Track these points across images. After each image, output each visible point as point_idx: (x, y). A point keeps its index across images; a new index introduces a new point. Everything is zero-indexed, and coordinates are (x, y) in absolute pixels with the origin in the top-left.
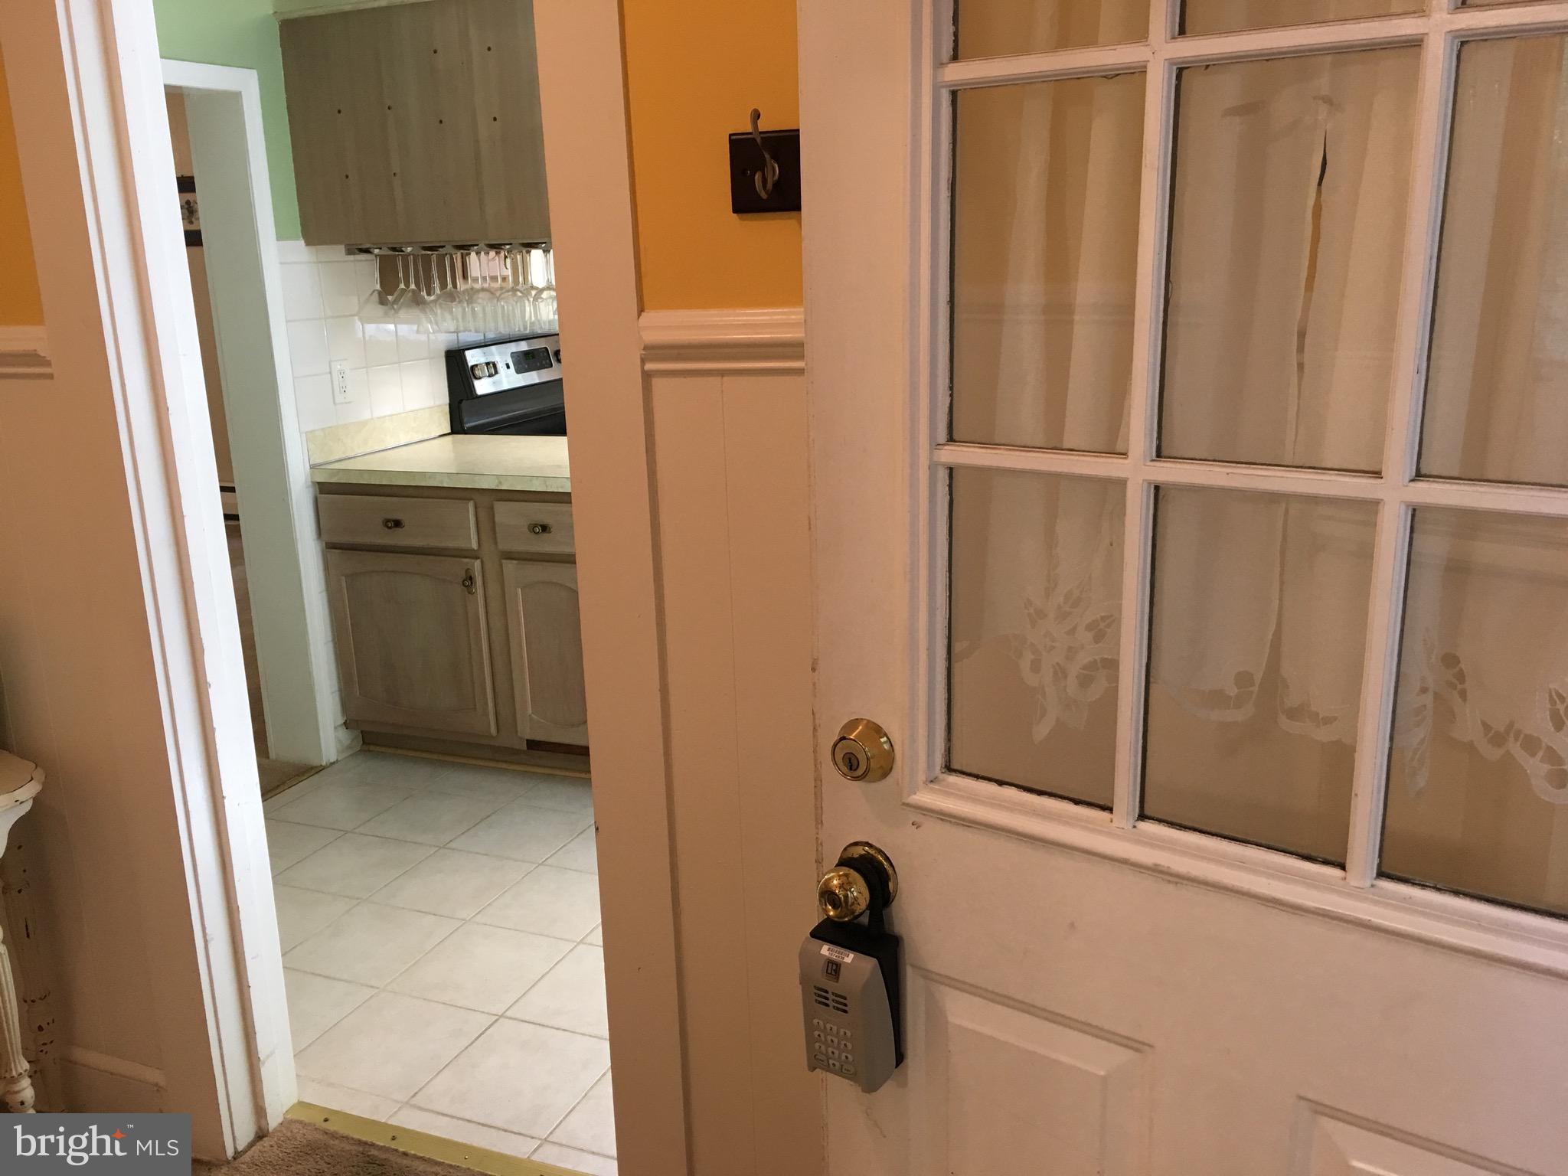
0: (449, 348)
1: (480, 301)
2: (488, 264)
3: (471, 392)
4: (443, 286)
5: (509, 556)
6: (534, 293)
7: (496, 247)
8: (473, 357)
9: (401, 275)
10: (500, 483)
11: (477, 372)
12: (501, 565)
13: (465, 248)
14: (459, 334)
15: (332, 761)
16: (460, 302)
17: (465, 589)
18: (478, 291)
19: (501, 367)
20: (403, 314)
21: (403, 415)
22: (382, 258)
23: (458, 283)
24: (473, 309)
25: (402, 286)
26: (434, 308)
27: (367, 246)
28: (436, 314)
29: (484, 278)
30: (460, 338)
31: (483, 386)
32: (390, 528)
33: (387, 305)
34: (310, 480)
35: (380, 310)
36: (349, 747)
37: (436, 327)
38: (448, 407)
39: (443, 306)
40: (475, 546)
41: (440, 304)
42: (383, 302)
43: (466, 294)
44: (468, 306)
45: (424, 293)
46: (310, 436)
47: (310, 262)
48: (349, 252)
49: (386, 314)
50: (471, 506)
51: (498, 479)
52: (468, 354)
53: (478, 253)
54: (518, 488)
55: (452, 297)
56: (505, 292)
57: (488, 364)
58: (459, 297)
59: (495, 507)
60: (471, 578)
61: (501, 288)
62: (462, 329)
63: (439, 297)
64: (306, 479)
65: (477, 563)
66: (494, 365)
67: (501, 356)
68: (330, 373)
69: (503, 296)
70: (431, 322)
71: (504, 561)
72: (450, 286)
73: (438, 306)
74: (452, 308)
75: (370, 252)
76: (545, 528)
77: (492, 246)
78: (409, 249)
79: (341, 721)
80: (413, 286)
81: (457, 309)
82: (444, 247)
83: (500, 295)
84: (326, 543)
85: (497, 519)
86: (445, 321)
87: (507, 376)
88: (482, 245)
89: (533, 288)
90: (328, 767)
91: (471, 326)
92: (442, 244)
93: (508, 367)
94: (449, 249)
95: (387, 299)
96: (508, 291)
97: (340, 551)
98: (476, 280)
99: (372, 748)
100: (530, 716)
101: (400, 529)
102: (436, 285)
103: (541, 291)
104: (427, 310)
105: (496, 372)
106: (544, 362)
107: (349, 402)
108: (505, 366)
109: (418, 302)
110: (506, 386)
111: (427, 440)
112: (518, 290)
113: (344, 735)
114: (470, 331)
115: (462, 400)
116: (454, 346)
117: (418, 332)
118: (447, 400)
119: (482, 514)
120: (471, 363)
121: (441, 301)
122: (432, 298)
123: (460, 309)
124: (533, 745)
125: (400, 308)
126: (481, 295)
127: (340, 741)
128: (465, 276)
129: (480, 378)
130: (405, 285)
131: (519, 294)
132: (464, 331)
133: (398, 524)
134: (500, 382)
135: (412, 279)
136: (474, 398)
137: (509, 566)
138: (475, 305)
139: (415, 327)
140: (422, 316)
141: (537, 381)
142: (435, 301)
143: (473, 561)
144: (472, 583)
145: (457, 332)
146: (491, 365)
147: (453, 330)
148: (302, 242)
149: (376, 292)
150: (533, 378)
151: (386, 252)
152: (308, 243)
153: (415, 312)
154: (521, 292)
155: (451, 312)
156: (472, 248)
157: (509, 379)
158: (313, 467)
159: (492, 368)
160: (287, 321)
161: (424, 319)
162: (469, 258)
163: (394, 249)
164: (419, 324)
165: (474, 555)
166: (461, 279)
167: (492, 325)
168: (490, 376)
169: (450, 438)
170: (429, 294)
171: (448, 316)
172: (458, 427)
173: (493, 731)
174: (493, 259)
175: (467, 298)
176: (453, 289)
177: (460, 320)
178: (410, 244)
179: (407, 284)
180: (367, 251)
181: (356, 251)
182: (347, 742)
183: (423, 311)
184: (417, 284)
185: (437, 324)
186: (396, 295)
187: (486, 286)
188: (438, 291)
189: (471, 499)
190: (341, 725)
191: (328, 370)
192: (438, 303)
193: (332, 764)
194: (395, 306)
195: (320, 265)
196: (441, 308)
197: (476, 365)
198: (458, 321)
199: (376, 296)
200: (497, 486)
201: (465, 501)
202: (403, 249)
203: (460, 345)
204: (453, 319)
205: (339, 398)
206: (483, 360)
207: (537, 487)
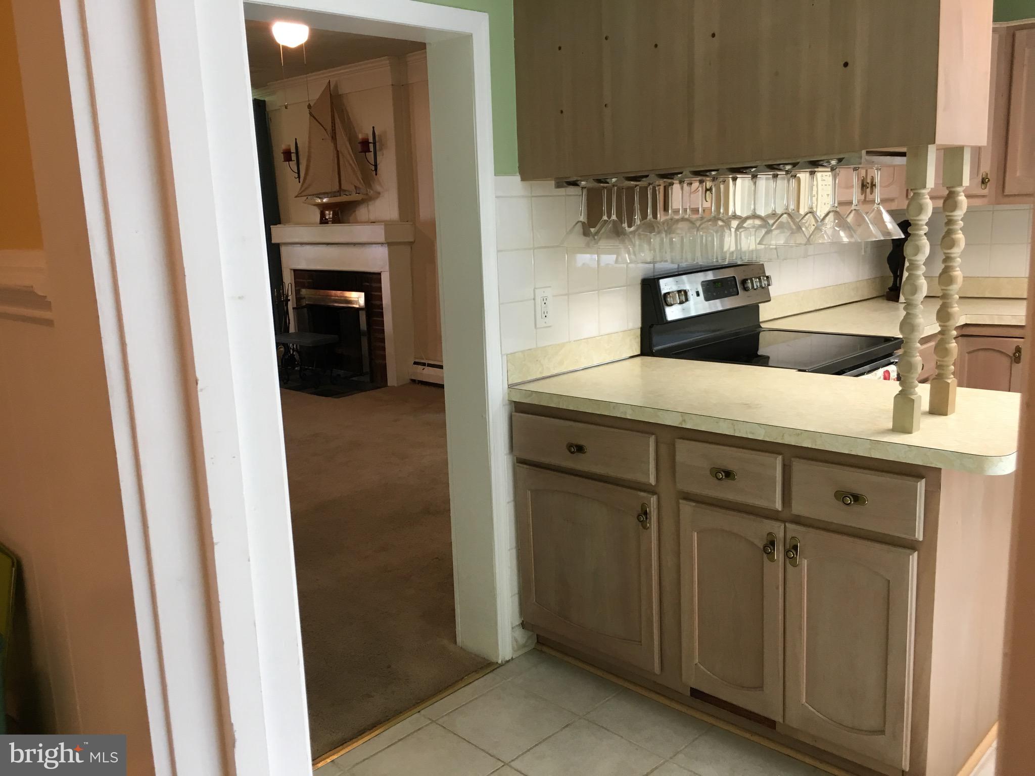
0: (646, 277)
1: (679, 231)
2: (690, 196)
3: (662, 317)
4: (644, 216)
5: (688, 497)
6: (735, 224)
7: (700, 174)
8: (666, 286)
9: (605, 208)
10: (684, 421)
11: (668, 299)
12: (678, 504)
13: (669, 176)
14: (655, 264)
15: (507, 658)
16: (659, 232)
17: (640, 523)
18: (678, 221)
19: (692, 295)
20: (603, 244)
21: (598, 338)
22: (590, 191)
23: (659, 216)
24: (671, 240)
25: (605, 218)
26: (633, 240)
27: (574, 179)
28: (634, 245)
29: (685, 210)
30: (656, 267)
31: (673, 313)
32: (573, 453)
33: (589, 237)
34: (507, 399)
35: (582, 241)
36: (524, 646)
37: (633, 257)
38: (640, 330)
39: (642, 236)
40: (652, 480)
41: (639, 235)
42: (586, 233)
43: (666, 225)
44: (666, 235)
45: (625, 225)
46: (510, 358)
47: (523, 197)
48: (558, 186)
49: (588, 245)
50: (652, 440)
51: (682, 416)
52: (662, 282)
53: (681, 182)
54: (703, 429)
55: (651, 228)
56: (705, 222)
57: (679, 292)
58: (658, 227)
59: (677, 446)
60: (646, 513)
61: (702, 218)
62: (658, 259)
63: (639, 227)
64: (503, 398)
65: (654, 499)
66: (686, 292)
67: (693, 284)
68: (534, 299)
69: (703, 226)
70: (629, 253)
71: (681, 501)
72: (650, 216)
73: (636, 237)
74: (651, 239)
75: (577, 185)
76: (728, 474)
77: (697, 173)
78: (614, 180)
79: (517, 621)
80: (614, 217)
81: (655, 240)
82: (647, 176)
83: (700, 226)
84: (517, 459)
85: (679, 458)
86: (643, 252)
87: (695, 304)
88: (686, 172)
89: (735, 217)
90: (503, 665)
91: (668, 257)
92: (646, 174)
93: (698, 295)
94: (652, 177)
95: (590, 231)
96: (709, 220)
97: (528, 467)
98: (676, 212)
99: (545, 649)
100: (696, 664)
101: (583, 455)
102: (637, 217)
103: (744, 220)
104: (626, 241)
105: (687, 300)
106: (731, 290)
107: (550, 327)
108: (695, 294)
109: (618, 232)
110: (693, 313)
111: (617, 361)
112: (720, 219)
113: (520, 634)
114: (666, 261)
115: (653, 325)
116: (650, 275)
117: (617, 261)
118: (639, 324)
119: (664, 449)
120: (663, 292)
121: (640, 231)
122: (632, 229)
123: (658, 239)
124: (696, 693)
125: (600, 239)
126: (681, 225)
127: (516, 641)
128: (666, 209)
129: (671, 305)
130: (607, 217)
131: (720, 223)
132: (661, 262)
133: (580, 449)
134: (688, 310)
135: (614, 211)
136: (665, 324)
137: (687, 508)
138: (673, 235)
139: (614, 257)
140: (621, 246)
141: (720, 308)
142: (633, 232)
143: (650, 496)
144: (647, 518)
145: (654, 263)
146: (683, 293)
147: (649, 260)
148: (518, 178)
149: (580, 224)
150: (717, 305)
151: (593, 184)
152: (524, 178)
153: (614, 243)
154: (723, 221)
155: (649, 243)
156: (676, 176)
157: (698, 306)
158: (510, 386)
159: (683, 296)
160: (498, 251)
161: (622, 250)
162: (672, 189)
163: (599, 181)
164: (618, 255)
165: (652, 491)
166: (662, 212)
167: (689, 256)
168: (681, 303)
169: (638, 359)
170: (629, 226)
171: (646, 246)
172: (647, 349)
173: (657, 669)
174: (696, 190)
175: (666, 228)
176: (652, 219)
177: (657, 251)
178: (614, 175)
179: (609, 216)
180: (575, 184)
181: (565, 184)
182: (521, 641)
183: (623, 241)
184: (619, 215)
185: (635, 255)
186: (597, 228)
187: (687, 216)
188: (638, 222)
189: (653, 434)
190: (519, 625)
191: (533, 297)
192: (637, 233)
193: (508, 662)
194: (596, 237)
195: (533, 198)
196: (640, 239)
197: (668, 293)
198: (655, 251)
199: (579, 228)
200: (681, 423)
201: (647, 435)
202: (608, 180)
203: (656, 274)
204: (650, 250)
205: (541, 322)
206: (675, 288)
207: (725, 430)
